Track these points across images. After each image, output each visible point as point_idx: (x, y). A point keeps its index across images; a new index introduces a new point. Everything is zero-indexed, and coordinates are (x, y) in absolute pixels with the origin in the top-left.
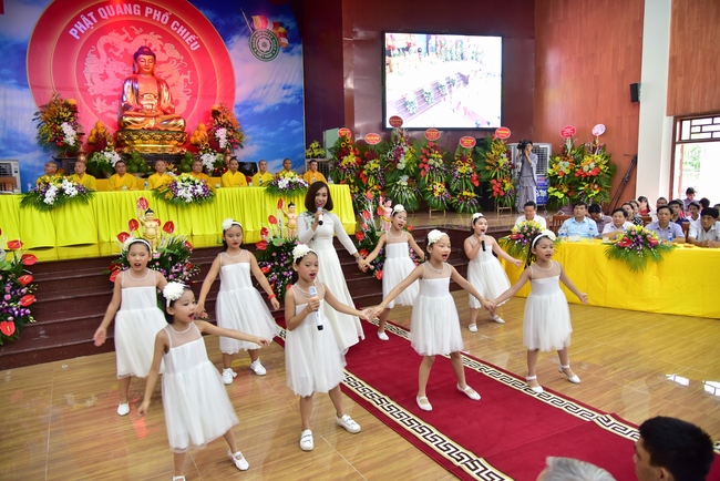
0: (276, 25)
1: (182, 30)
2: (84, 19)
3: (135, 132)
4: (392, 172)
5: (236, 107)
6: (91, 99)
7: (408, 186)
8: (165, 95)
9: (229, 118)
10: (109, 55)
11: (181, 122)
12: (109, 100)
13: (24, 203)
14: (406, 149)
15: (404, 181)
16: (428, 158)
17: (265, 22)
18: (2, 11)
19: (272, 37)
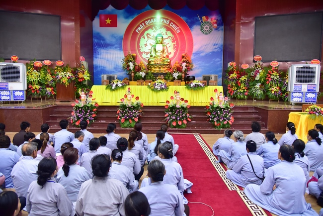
1: (174, 26)
2: (141, 26)
3: (152, 65)
4: (253, 81)
6: (141, 53)
7: (260, 88)
8: (166, 51)
9: (187, 59)
10: (148, 37)
11: (169, 61)
12: (147, 53)
13: (107, 88)
14: (260, 71)
15: (258, 85)
16: (271, 75)
17: (207, 18)
18: (116, 26)
19: (210, 24)
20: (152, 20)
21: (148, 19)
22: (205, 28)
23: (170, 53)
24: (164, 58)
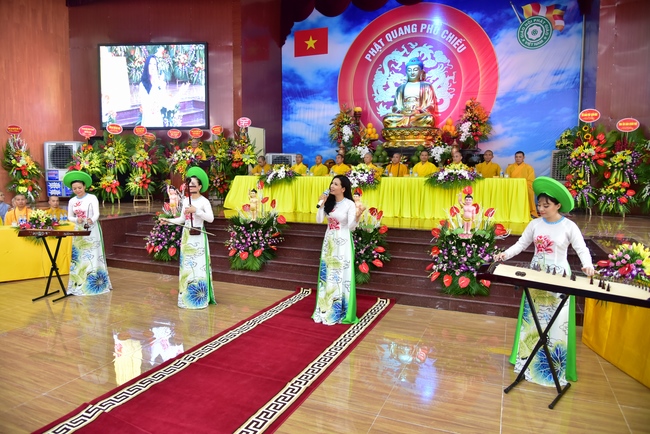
0: (549, 9)
1: (451, 37)
2: (376, 45)
5: (498, 99)
9: (476, 112)
10: (391, 69)
11: (430, 119)
17: (537, 8)
18: (326, 52)
19: (546, 22)
20: (400, 29)
21: (392, 29)
22: (529, 33)
23: (442, 101)
24: (421, 112)
